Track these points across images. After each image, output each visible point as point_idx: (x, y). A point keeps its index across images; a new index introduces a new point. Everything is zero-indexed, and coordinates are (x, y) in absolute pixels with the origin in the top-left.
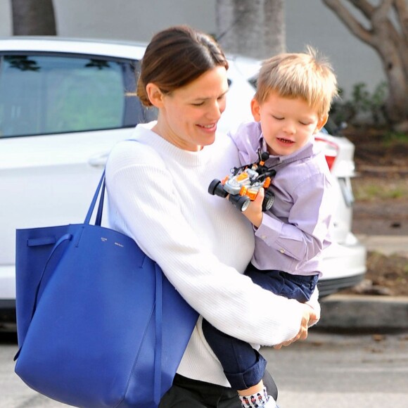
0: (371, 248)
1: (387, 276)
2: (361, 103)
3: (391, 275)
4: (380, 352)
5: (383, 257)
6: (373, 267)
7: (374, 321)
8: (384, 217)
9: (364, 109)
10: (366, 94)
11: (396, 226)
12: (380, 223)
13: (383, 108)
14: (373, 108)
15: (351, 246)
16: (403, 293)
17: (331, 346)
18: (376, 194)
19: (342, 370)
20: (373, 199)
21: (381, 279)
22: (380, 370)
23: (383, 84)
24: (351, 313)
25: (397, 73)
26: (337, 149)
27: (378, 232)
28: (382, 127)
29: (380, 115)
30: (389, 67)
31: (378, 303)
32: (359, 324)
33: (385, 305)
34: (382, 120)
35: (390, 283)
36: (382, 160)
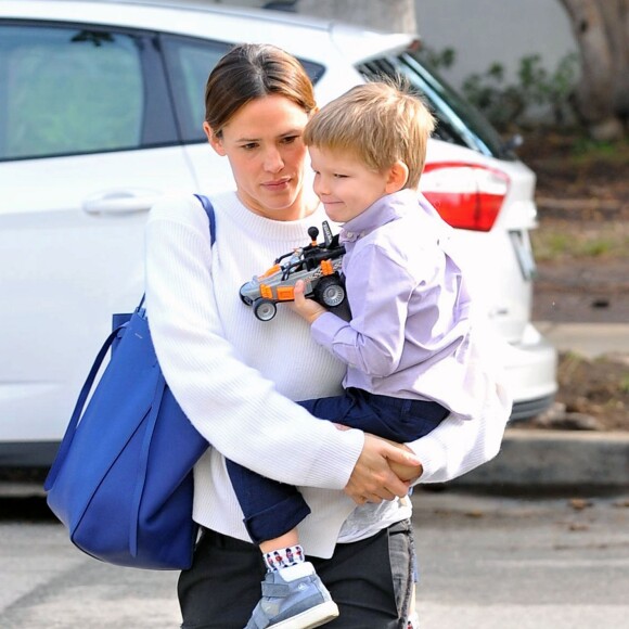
0: (564, 347)
1: (590, 396)
2: (533, 89)
3: (598, 395)
4: (583, 529)
5: (584, 363)
6: (567, 380)
7: (570, 474)
8: (581, 289)
9: (539, 100)
10: (542, 72)
11: (601, 305)
12: (573, 300)
13: (572, 98)
14: (555, 97)
15: (530, 348)
16: (619, 426)
17: (498, 519)
18: (564, 249)
19: (522, 564)
20: (559, 257)
21: (581, 401)
22: (588, 563)
23: (571, 57)
24: (532, 461)
25: (596, 37)
26: (508, 181)
27: (571, 317)
28: (569, 131)
29: (567, 110)
30: (582, 28)
31: (576, 443)
32: (545, 479)
33: (588, 446)
34: (570, 118)
35: (597, 408)
36: (572, 188)
